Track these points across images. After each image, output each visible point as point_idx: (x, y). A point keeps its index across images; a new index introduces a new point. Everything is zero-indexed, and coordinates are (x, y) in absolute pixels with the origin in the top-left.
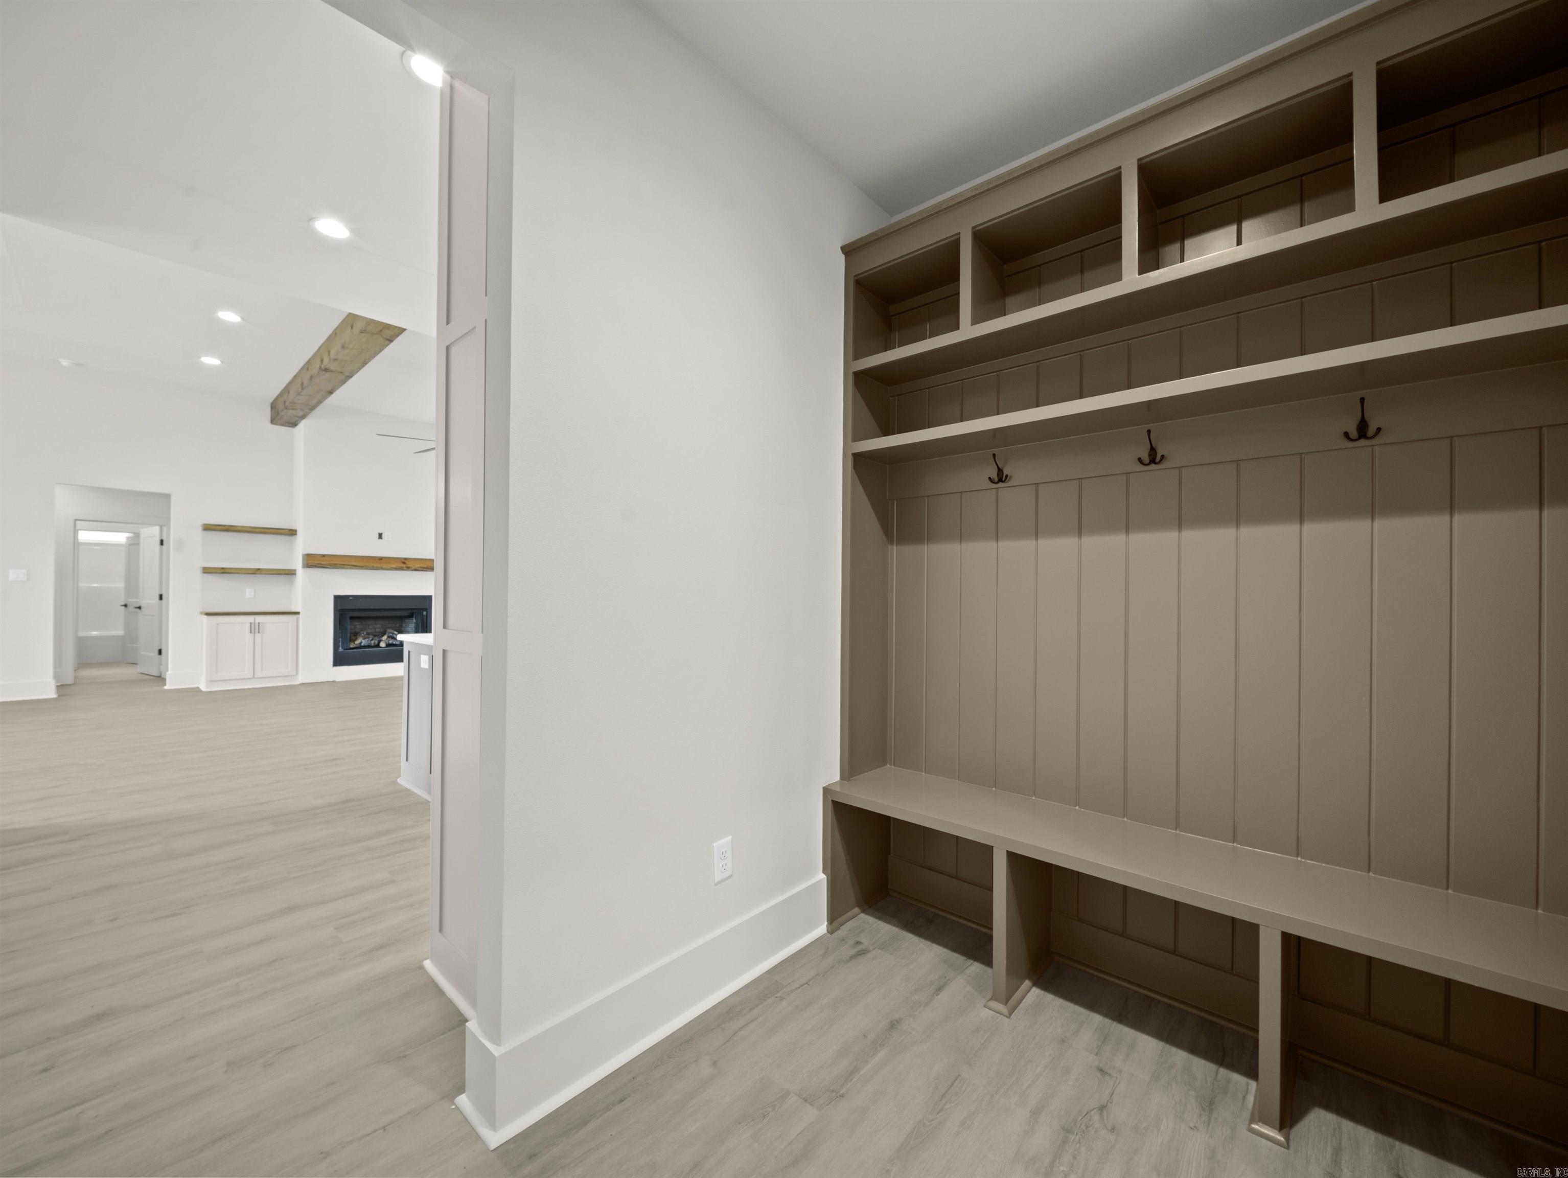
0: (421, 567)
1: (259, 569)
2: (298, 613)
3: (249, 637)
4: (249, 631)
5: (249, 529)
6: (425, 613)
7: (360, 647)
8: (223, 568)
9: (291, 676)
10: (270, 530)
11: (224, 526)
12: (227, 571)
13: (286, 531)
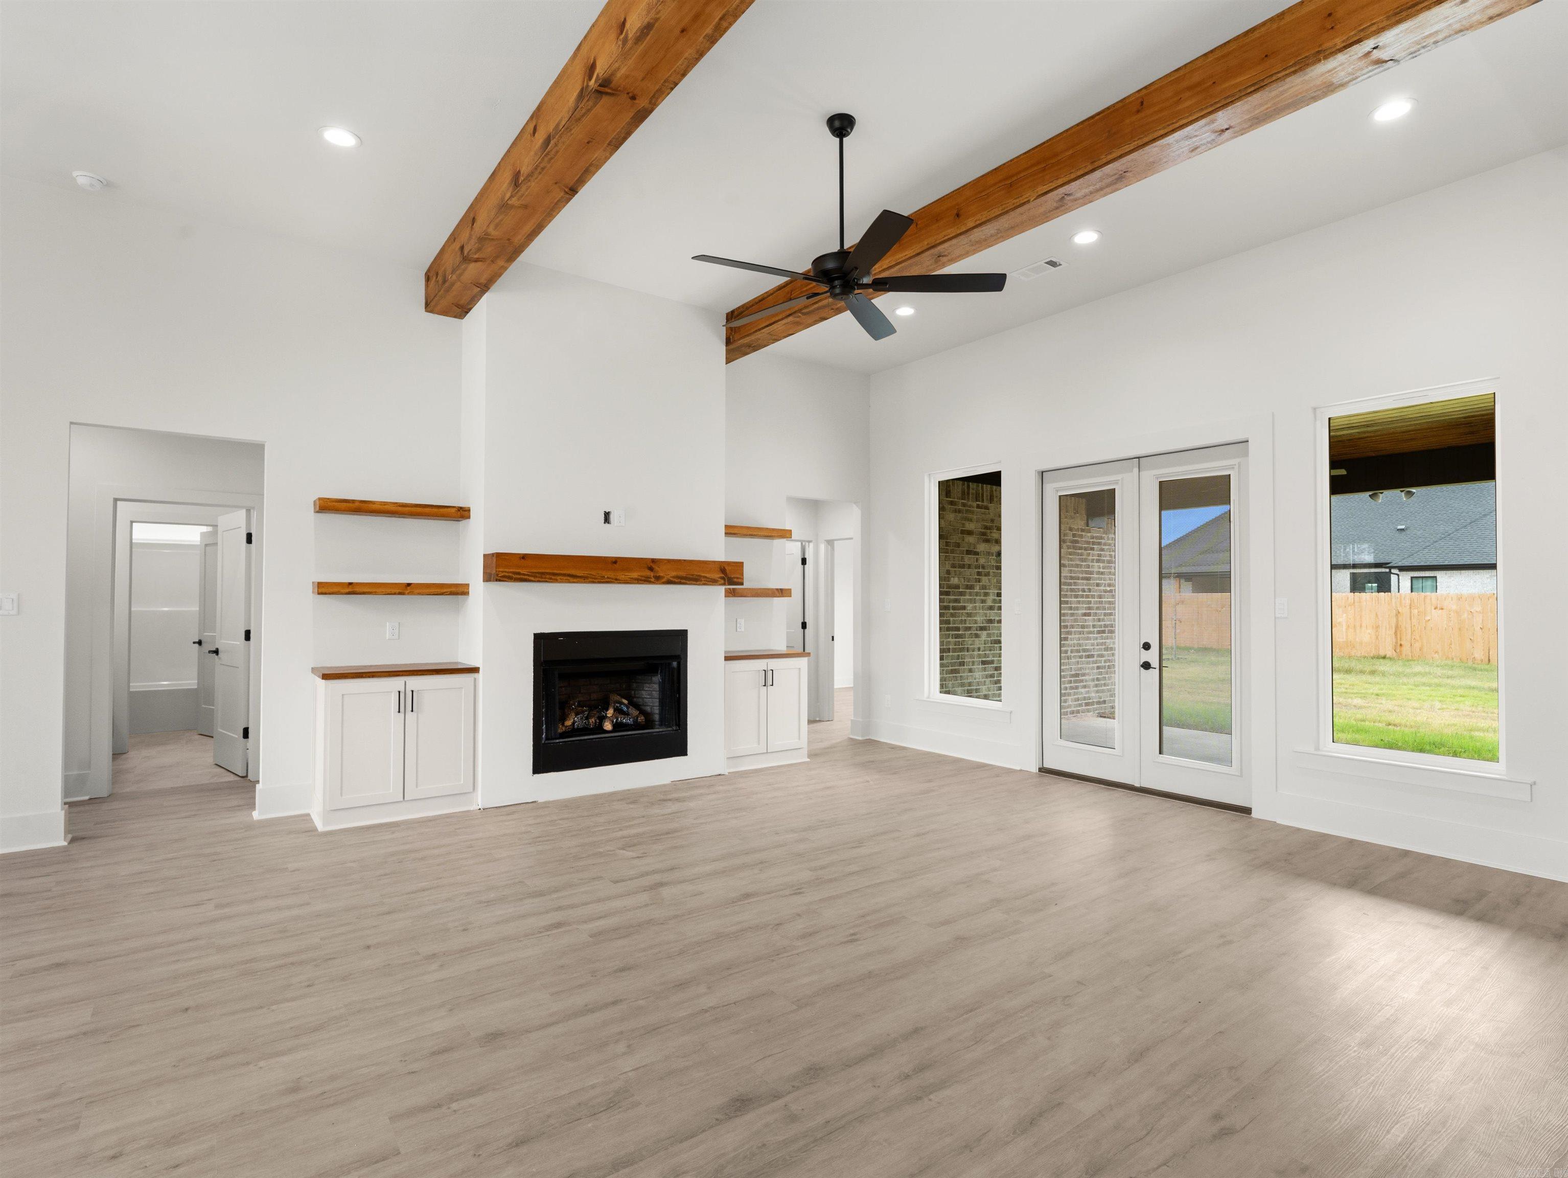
0: (678, 577)
1: (409, 585)
2: (475, 670)
3: (396, 719)
4: (398, 710)
5: (393, 508)
6: (675, 664)
7: (574, 731)
8: (350, 584)
9: (469, 793)
10: (427, 510)
11: (353, 501)
12: (357, 589)
13: (453, 510)
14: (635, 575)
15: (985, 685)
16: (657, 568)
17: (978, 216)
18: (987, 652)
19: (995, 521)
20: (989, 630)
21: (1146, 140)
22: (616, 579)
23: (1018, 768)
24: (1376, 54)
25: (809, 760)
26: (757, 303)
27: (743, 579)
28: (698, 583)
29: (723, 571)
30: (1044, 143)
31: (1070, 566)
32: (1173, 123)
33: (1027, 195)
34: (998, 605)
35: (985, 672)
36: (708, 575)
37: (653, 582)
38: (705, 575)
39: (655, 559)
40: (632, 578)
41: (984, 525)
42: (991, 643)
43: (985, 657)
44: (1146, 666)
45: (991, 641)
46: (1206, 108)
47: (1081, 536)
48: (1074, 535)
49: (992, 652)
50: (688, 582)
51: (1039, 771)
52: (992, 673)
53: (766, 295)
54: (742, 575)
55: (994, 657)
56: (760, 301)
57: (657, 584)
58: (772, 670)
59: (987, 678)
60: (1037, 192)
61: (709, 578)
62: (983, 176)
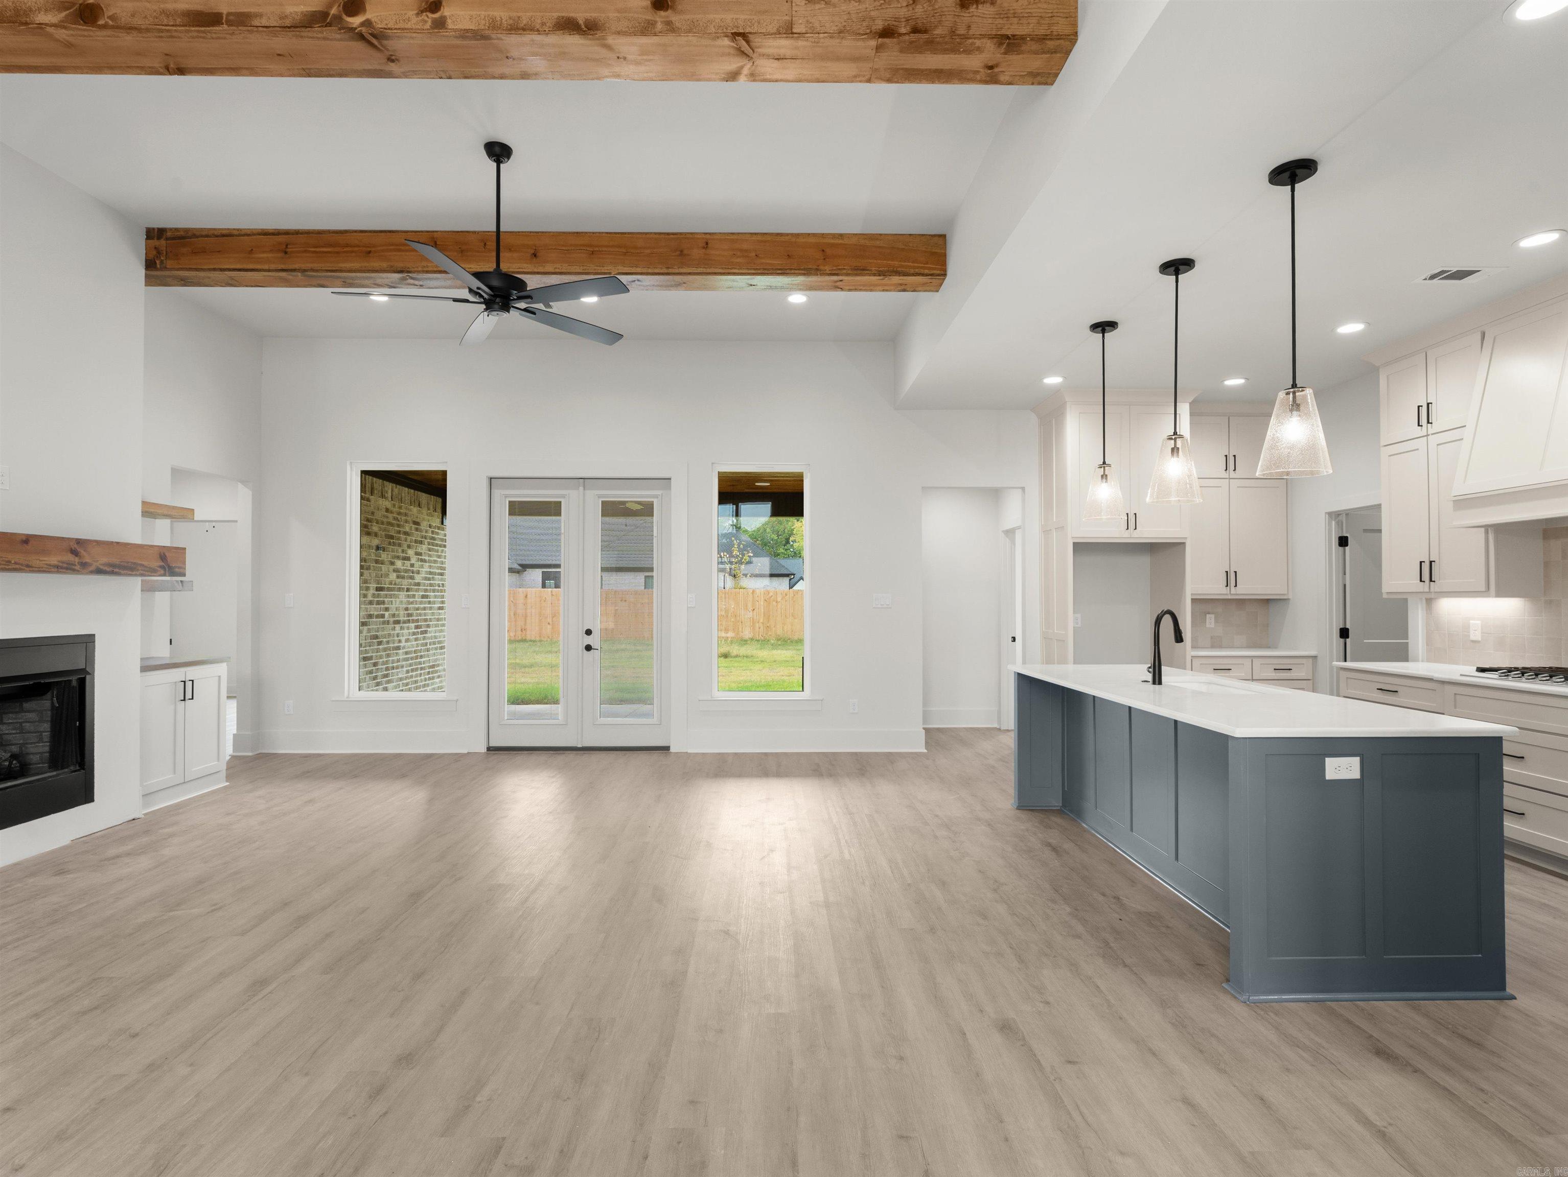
0: (109, 565)
14: (54, 560)
15: (365, 682)
16: (82, 551)
17: (558, 266)
18: (367, 648)
19: (375, 514)
20: (369, 625)
21: (709, 270)
22: (28, 566)
23: (466, 752)
24: (839, 284)
25: (228, 783)
26: (217, 236)
27: (185, 569)
28: (133, 573)
29: (163, 557)
30: (625, 233)
31: (430, 561)
32: (728, 268)
33: (609, 268)
34: (376, 599)
35: (366, 668)
36: (145, 563)
37: (78, 571)
38: (143, 563)
39: (80, 539)
40: (50, 565)
41: (366, 517)
42: (371, 639)
43: (366, 654)
44: (588, 648)
45: (371, 636)
46: (751, 269)
47: (437, 534)
48: (433, 532)
49: (372, 648)
50: (122, 572)
51: (487, 751)
52: (371, 669)
53: (236, 233)
54: (184, 563)
55: (373, 653)
56: (223, 236)
57: (82, 574)
58: (193, 681)
59: (367, 674)
60: (618, 269)
61: (146, 567)
62: (564, 233)
